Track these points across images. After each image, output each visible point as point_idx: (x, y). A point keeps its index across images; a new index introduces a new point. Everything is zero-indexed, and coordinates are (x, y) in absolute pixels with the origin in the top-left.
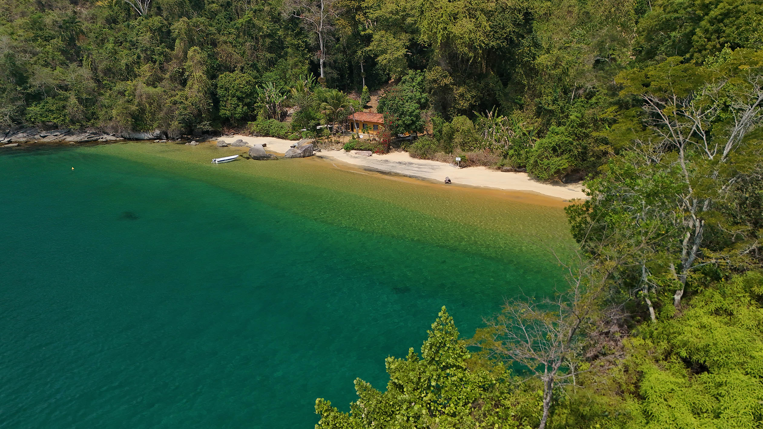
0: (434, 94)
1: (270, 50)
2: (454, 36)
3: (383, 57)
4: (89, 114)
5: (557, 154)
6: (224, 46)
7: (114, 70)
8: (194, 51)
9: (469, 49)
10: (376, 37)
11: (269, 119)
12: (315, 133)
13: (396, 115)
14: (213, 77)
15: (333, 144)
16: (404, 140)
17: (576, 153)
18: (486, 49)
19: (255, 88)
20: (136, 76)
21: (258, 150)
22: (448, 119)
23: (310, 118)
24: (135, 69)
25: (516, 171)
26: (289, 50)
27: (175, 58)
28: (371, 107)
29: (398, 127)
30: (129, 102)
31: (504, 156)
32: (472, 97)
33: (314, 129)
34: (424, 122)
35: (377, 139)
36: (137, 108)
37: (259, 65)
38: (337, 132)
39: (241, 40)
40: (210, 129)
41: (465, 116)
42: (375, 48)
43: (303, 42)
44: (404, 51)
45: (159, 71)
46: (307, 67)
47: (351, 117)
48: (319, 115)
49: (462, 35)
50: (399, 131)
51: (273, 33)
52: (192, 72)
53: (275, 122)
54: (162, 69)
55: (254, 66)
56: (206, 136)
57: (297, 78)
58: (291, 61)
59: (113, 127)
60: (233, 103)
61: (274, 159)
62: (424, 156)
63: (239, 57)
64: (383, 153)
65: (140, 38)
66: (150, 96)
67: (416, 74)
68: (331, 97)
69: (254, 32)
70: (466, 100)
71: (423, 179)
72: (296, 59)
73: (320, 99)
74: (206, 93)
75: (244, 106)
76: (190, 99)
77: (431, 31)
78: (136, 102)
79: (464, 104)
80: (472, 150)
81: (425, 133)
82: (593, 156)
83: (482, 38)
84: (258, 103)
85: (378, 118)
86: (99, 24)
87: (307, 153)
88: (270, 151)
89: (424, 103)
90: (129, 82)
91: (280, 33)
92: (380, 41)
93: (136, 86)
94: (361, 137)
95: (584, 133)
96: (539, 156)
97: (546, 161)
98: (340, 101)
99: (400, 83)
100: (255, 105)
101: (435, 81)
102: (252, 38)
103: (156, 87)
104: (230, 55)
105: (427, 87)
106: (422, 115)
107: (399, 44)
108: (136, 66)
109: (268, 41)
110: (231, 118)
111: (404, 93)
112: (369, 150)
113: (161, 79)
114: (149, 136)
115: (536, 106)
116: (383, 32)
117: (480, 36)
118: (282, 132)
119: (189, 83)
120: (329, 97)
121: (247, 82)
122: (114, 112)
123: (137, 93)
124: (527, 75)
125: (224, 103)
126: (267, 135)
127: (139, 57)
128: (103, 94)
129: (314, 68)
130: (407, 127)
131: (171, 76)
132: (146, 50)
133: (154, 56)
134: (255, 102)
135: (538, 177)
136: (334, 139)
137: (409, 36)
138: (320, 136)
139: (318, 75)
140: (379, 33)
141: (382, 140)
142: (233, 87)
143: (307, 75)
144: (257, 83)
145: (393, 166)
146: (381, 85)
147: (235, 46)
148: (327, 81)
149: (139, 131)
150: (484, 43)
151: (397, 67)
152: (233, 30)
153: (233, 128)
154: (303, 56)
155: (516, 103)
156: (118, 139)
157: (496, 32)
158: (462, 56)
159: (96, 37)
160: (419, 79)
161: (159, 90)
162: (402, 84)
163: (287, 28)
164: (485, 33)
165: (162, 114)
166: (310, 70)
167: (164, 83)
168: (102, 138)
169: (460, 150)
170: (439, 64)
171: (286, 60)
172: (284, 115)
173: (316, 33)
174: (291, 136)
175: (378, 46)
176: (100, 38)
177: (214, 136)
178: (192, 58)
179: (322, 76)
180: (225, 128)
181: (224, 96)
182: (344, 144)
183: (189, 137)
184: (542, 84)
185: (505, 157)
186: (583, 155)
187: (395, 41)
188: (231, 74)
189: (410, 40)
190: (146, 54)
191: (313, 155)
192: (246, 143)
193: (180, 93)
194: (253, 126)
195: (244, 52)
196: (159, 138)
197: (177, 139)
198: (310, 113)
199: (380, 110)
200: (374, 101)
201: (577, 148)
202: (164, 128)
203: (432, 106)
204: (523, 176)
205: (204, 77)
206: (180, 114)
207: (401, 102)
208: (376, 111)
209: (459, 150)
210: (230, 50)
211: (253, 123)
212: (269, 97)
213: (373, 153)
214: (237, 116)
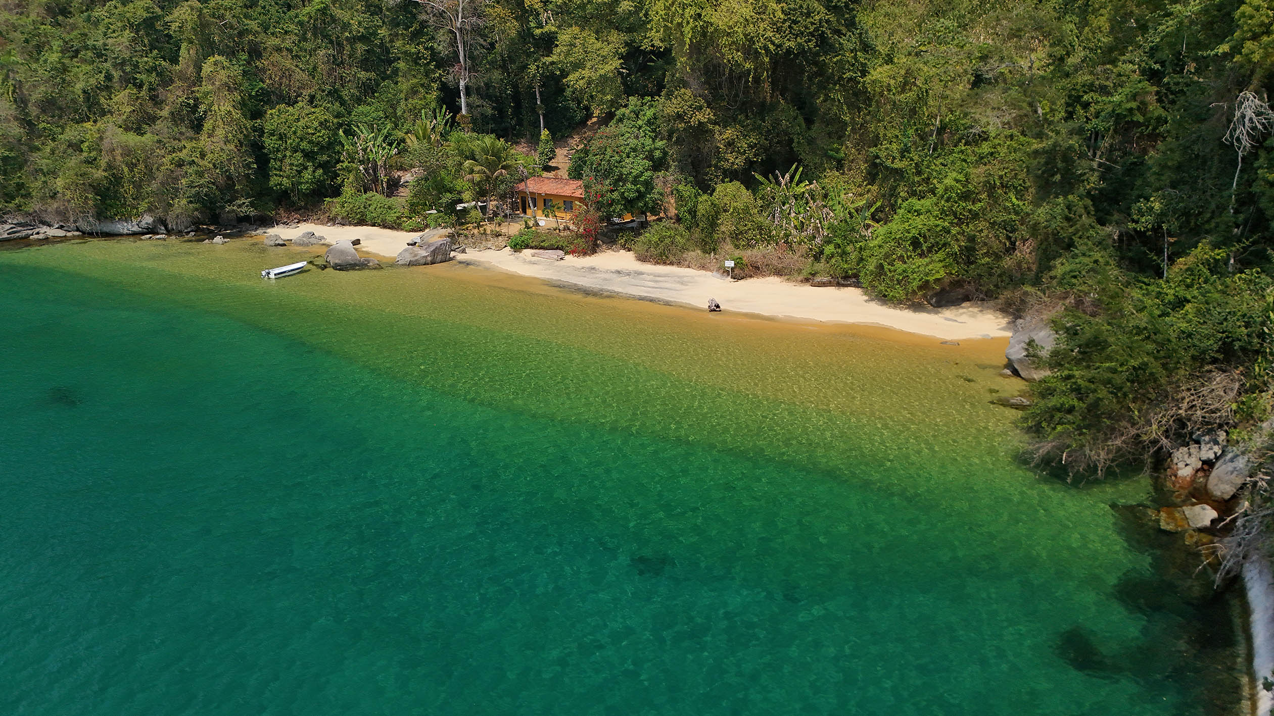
0: (677, 142)
1: (365, 64)
2: (716, 30)
3: (577, 74)
4: (11, 188)
5: (919, 251)
6: (276, 57)
7: (61, 103)
8: (216, 64)
9: (744, 54)
10: (564, 37)
11: (365, 192)
12: (454, 218)
13: (607, 182)
14: (257, 114)
15: (489, 237)
16: (622, 228)
17: (956, 249)
18: (777, 54)
19: (337, 135)
20: (103, 113)
21: (342, 252)
22: (706, 188)
23: (442, 188)
24: (102, 100)
25: (839, 285)
26: (401, 65)
27: (180, 79)
28: (556, 168)
29: (611, 205)
30: (89, 163)
31: (815, 256)
32: (751, 147)
33: (450, 207)
34: (661, 194)
35: (572, 227)
36: (106, 174)
37: (345, 93)
38: (496, 214)
39: (308, 46)
40: (252, 212)
41: (738, 183)
42: (562, 57)
43: (426, 49)
44: (617, 63)
45: (150, 104)
46: (435, 94)
47: (522, 186)
48: (459, 184)
49: (730, 27)
50: (614, 211)
51: (371, 34)
52: (211, 105)
53: (377, 198)
54: (156, 100)
55: (334, 94)
56: (245, 225)
57: (417, 115)
58: (405, 85)
59: (58, 212)
60: (296, 163)
61: (375, 269)
62: (662, 259)
63: (305, 76)
64: (585, 254)
65: (110, 41)
66: (130, 151)
67: (643, 104)
68: (483, 149)
69: (334, 31)
70: (739, 152)
71: (667, 304)
72: (415, 81)
73: (461, 153)
74: (241, 144)
75: (316, 168)
76: (210, 156)
77: (672, 23)
78: (103, 163)
79: (735, 161)
80: (753, 247)
81: (662, 215)
82: (986, 254)
83: (769, 34)
84: (343, 162)
85: (573, 189)
86: (33, 16)
87: (440, 256)
88: (367, 253)
89: (660, 159)
90: (88, 125)
91: (383, 32)
92: (571, 45)
93: (103, 132)
94: (542, 223)
95: (970, 211)
96: (887, 256)
97: (899, 266)
98: (499, 158)
99: (614, 121)
100: (339, 166)
101: (679, 117)
102: (331, 42)
103: (142, 135)
104: (287, 74)
105: (664, 129)
106: (656, 181)
107: (606, 50)
108: (104, 93)
109: (361, 48)
110: (292, 191)
111: (621, 141)
112: (557, 248)
113: (152, 119)
114: (131, 226)
115: (866, 162)
116: (576, 29)
117: (764, 31)
118: (391, 217)
119: (208, 125)
120: (477, 151)
121: (321, 124)
122: (60, 183)
123: (106, 144)
124: (851, 106)
125: (279, 163)
126: (361, 222)
127: (109, 77)
128: (39, 149)
129: (449, 97)
130: (629, 204)
131: (172, 114)
132: (123, 64)
133: (138, 76)
134: (339, 161)
135: (885, 296)
136: (489, 227)
137: (624, 37)
138: (462, 224)
139: (456, 109)
140: (569, 31)
141: (581, 230)
142: (295, 133)
143: (435, 110)
144: (340, 125)
145: (605, 279)
146: (574, 129)
147: (297, 56)
148: (474, 121)
149: (111, 219)
150: (773, 43)
151: (604, 94)
152: (293, 27)
153: (297, 210)
154: (427, 75)
155: (830, 158)
156: (69, 234)
157: (795, 22)
158: (731, 69)
159: (27, 41)
160: (649, 113)
161: (148, 138)
162: (617, 123)
163: (395, 24)
164: (775, 24)
165: (155, 185)
166: (441, 101)
167: (159, 126)
168: (38, 233)
169: (732, 247)
170: (686, 85)
171: (396, 83)
172: (393, 186)
173: (451, 32)
174: (408, 223)
175: (568, 54)
176: (35, 43)
177: (260, 226)
178: (209, 78)
179: (464, 112)
180: (282, 211)
181: (278, 151)
182: (509, 237)
183: (212, 228)
184: (879, 121)
185: (817, 258)
186: (968, 254)
187: (599, 45)
188: (290, 109)
189: (627, 44)
190: (124, 71)
191: (451, 259)
192: (321, 238)
193: (189, 145)
194: (335, 205)
195: (315, 68)
196: (151, 231)
197: (188, 233)
198: (442, 179)
199: (576, 173)
200: (562, 158)
201: (957, 240)
202: (160, 213)
203: (673, 165)
204: (852, 294)
205: (237, 114)
206: (190, 186)
207: (617, 158)
208: (566, 176)
209: (728, 246)
210: (288, 63)
211: (335, 200)
212: (365, 150)
213: (567, 253)
214: (304, 187)
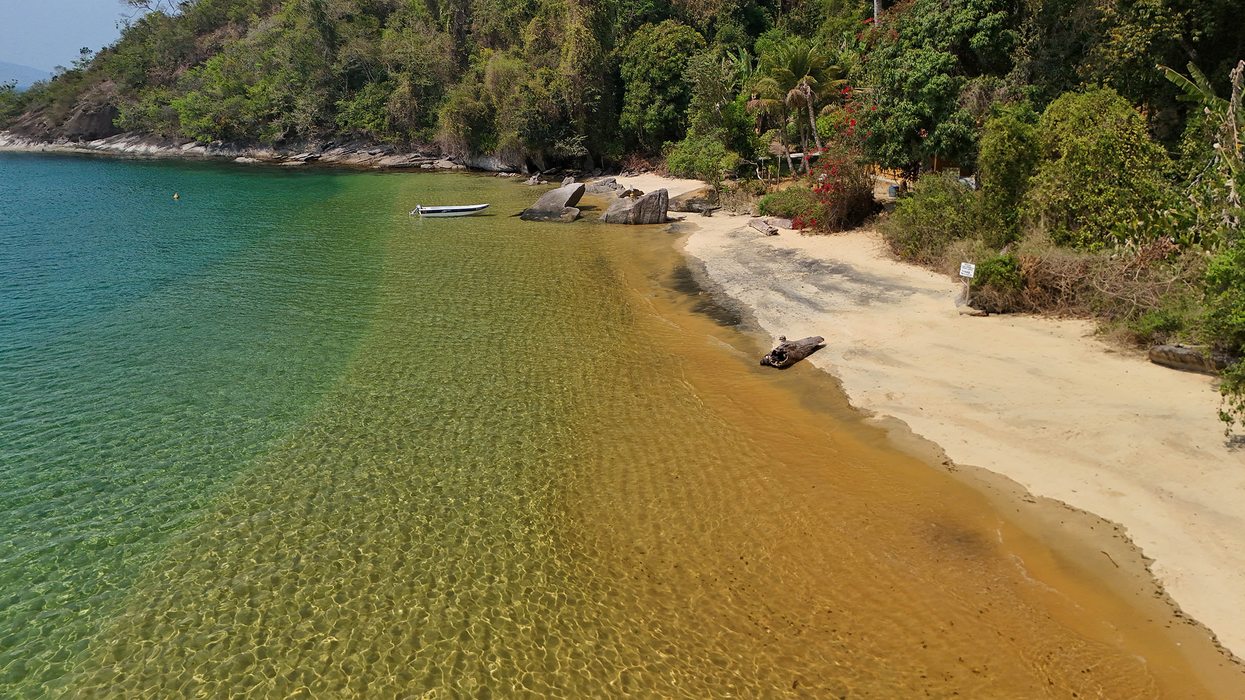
30: (476, 92)
40: (579, 152)
60: (641, 95)
64: (818, 228)
74: (587, 70)
110: (637, 131)
112: (787, 216)
119: (564, 49)
153: (644, 157)
156: (455, 167)
180: (628, 158)
188: (656, 29)
191: (668, 220)
194: (676, 153)
205: (587, 33)
211: (677, 144)
213: (795, 225)
214: (647, 126)
